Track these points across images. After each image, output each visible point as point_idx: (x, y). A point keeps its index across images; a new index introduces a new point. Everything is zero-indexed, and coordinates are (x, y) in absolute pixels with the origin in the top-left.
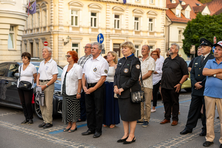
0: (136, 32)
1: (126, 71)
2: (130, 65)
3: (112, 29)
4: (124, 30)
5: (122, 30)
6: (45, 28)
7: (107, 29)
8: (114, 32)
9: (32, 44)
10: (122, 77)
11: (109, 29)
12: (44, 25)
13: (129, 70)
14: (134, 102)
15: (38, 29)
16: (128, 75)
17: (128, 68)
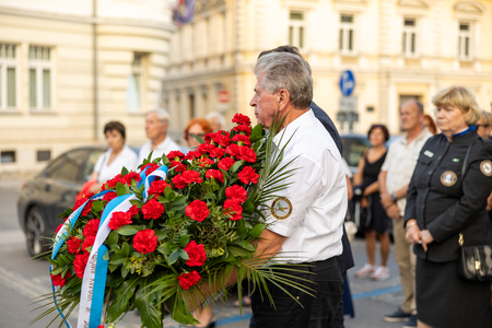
0: (463, 64)
1: (448, 179)
2: (462, 161)
3: (396, 57)
4: (429, 58)
5: (422, 57)
6: (222, 57)
7: (381, 56)
8: (400, 63)
9: (192, 98)
10: (434, 196)
11: (387, 56)
12: (220, 49)
13: (459, 176)
14: (469, 276)
15: (206, 60)
16: (455, 193)
17: (456, 169)
